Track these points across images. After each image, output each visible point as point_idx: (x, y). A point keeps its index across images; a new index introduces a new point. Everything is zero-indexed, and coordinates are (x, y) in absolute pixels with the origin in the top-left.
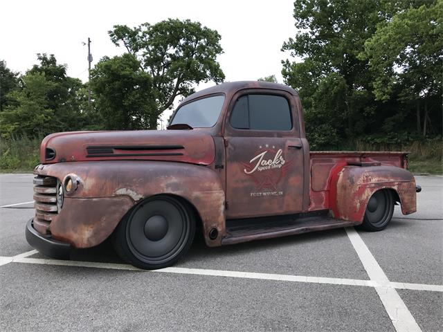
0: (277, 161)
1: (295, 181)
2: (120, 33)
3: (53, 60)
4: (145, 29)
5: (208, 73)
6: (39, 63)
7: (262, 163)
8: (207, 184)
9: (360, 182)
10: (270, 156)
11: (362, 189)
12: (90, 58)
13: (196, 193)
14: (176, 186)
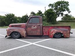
0: (35, 27)
1: (39, 30)
2: (50, 5)
3: (40, 11)
4: (54, 4)
5: (66, 10)
6: (38, 12)
7: (33, 28)
8: (22, 30)
9: (52, 31)
10: (34, 27)
11: (52, 32)
12: (45, 10)
13: (20, 31)
14: (17, 30)
